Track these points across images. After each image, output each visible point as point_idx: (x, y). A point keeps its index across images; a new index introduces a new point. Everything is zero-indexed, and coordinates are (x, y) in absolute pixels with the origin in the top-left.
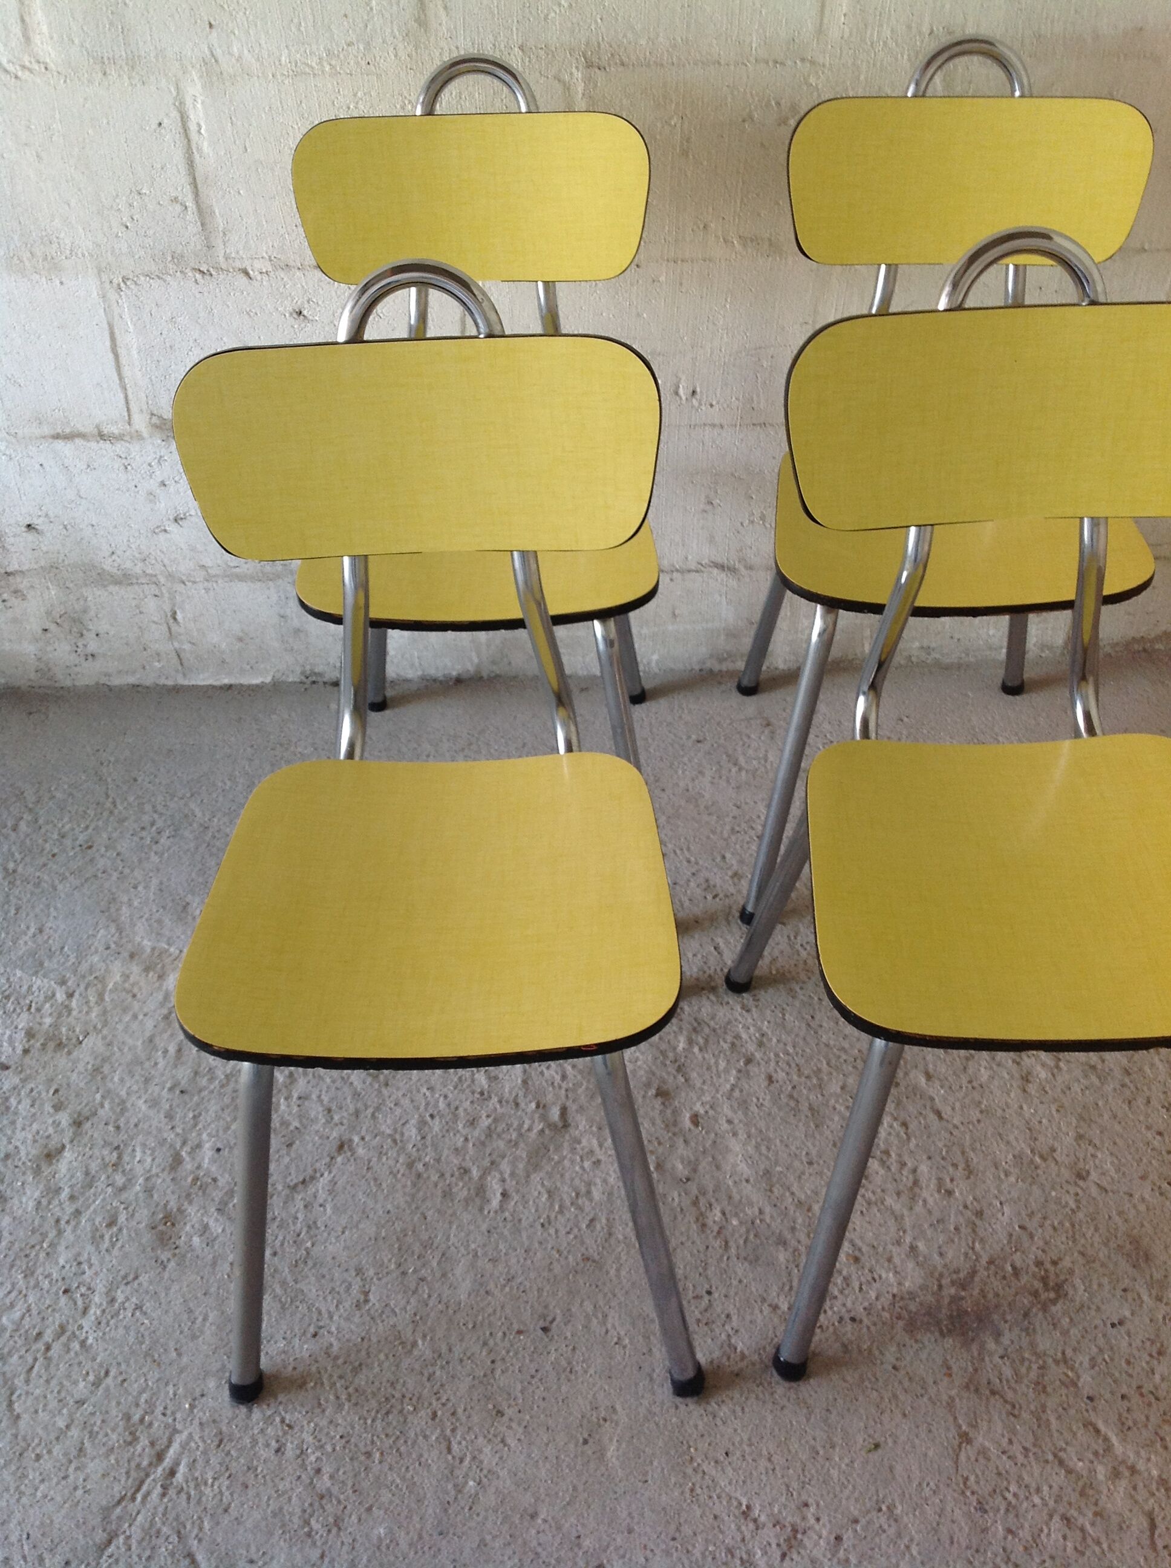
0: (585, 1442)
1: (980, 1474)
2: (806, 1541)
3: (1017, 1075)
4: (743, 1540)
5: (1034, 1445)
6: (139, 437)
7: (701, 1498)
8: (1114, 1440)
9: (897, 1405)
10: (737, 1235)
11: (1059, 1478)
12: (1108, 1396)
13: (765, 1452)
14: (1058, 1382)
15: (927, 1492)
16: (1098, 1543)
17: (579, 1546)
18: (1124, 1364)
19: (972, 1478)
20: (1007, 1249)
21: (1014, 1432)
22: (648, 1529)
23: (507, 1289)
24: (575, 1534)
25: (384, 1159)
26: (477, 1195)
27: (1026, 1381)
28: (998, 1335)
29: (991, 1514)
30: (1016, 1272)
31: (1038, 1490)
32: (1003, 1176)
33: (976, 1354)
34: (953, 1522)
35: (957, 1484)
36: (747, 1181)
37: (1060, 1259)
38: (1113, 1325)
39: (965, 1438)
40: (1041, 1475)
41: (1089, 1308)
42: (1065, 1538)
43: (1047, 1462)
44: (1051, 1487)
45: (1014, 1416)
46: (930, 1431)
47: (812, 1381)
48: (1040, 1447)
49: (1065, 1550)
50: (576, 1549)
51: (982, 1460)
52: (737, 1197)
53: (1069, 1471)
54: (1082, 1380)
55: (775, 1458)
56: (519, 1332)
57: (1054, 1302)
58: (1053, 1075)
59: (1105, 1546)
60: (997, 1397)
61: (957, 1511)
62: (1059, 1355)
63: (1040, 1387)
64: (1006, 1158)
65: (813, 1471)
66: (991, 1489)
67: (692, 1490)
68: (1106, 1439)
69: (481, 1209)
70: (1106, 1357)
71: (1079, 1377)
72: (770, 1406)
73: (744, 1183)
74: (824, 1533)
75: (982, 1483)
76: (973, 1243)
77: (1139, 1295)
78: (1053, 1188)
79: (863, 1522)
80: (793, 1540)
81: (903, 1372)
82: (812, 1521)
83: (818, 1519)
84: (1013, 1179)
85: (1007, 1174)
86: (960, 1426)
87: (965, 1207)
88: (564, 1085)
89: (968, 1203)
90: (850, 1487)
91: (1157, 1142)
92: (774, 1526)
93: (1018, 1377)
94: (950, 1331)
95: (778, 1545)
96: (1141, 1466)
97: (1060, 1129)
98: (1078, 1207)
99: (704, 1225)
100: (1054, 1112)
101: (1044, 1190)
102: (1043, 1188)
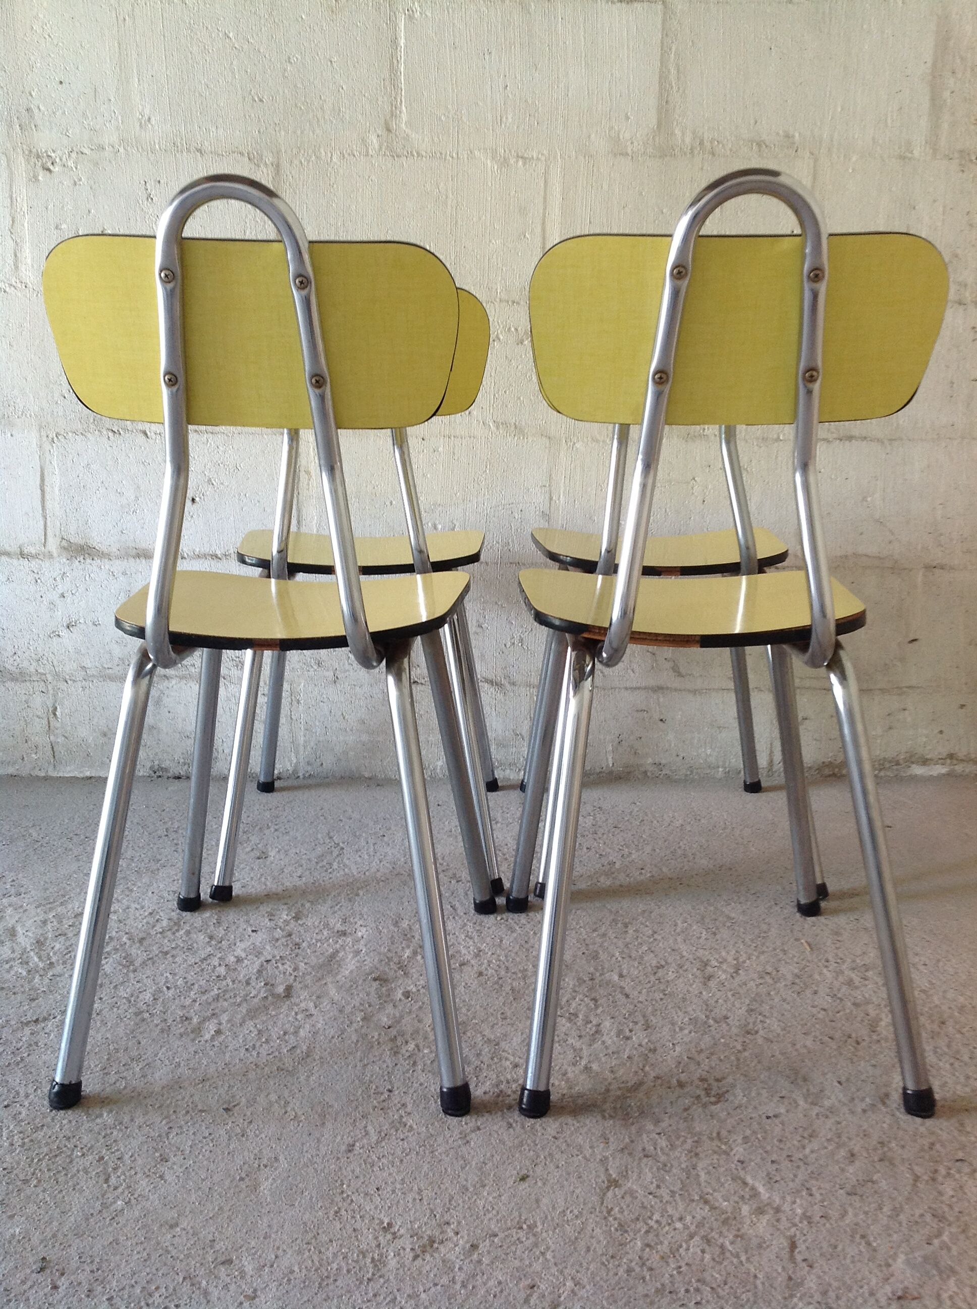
0: (242, 1179)
1: (625, 1207)
2: (441, 1248)
4: (378, 1246)
5: (681, 1189)
6: (51, 556)
7: (344, 1218)
8: (761, 1189)
9: (552, 1161)
10: (426, 1059)
11: (702, 1211)
12: (758, 1161)
13: (416, 1188)
14: (710, 1152)
16: (737, 1256)
17: (212, 1247)
18: (776, 1142)
19: (617, 1209)
20: (675, 1071)
21: (663, 1180)
22: (285, 1237)
23: (200, 1086)
24: (210, 1237)
25: (115, 1009)
26: (192, 1032)
27: (679, 1150)
28: (657, 1120)
29: (631, 1234)
30: (681, 1084)
31: (681, 1219)
33: (634, 1132)
34: (592, 1237)
35: (601, 1213)
37: (724, 1078)
38: (768, 1118)
40: (686, 1209)
41: (746, 1107)
42: (703, 1251)
43: (693, 1201)
44: (694, 1217)
45: (665, 1171)
46: (580, 1177)
48: (687, 1191)
49: (702, 1259)
50: (208, 1249)
51: (628, 1199)
53: (713, 1208)
54: (734, 1152)
55: (424, 1193)
56: (202, 1111)
57: (714, 1103)
59: (743, 1258)
60: (651, 1158)
61: (598, 1231)
62: (714, 1134)
63: (694, 1153)
65: (460, 1202)
66: (633, 1217)
67: (336, 1212)
68: (753, 1189)
69: (193, 1040)
70: (759, 1137)
71: (731, 1149)
72: (428, 1160)
74: (461, 1242)
75: (626, 1213)
76: (644, 1067)
77: (796, 1102)
78: (723, 1037)
79: (501, 1235)
80: (428, 1248)
81: (562, 1140)
82: (451, 1234)
83: (457, 1233)
84: (686, 1032)
85: (681, 1029)
86: (610, 1175)
87: (640, 1045)
88: (295, 974)
89: (644, 1043)
90: (494, 1212)
91: (821, 1015)
92: (411, 1237)
93: (673, 1147)
94: (611, 1117)
95: (412, 1249)
96: (786, 1207)
97: (734, 1006)
98: (745, 1049)
99: (397, 1052)
100: (730, 997)
101: (713, 1039)
102: (713, 1036)
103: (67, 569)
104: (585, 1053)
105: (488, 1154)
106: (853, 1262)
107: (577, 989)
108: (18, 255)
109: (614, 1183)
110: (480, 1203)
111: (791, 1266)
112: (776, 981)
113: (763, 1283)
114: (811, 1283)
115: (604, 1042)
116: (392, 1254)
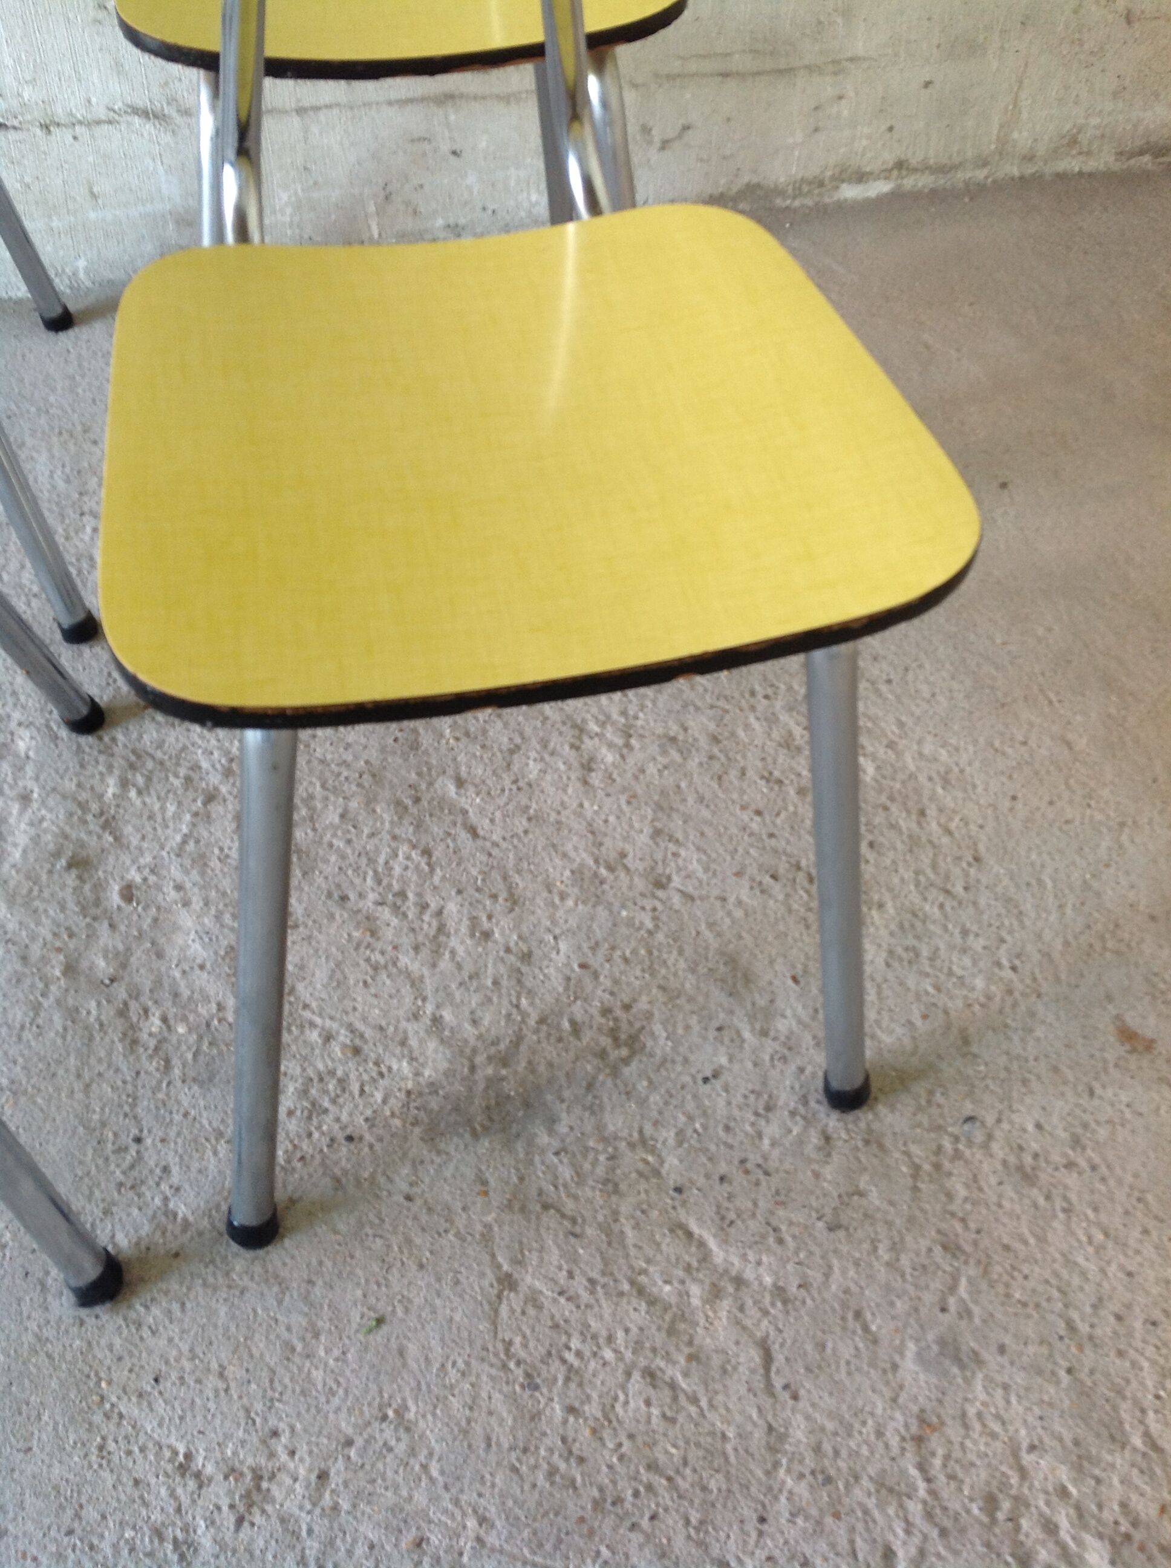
1: (528, 1332)
2: (275, 1490)
3: (576, 764)
5: (603, 1273)
8: (712, 1244)
9: (411, 1254)
10: (184, 1047)
11: (637, 1314)
12: (701, 1181)
14: (634, 1175)
15: (453, 1375)
16: (696, 1400)
18: (721, 1133)
19: (518, 1340)
20: (565, 1000)
21: (574, 1259)
27: (591, 1183)
28: (552, 1121)
29: (545, 1390)
30: (576, 1029)
31: (610, 1339)
32: (557, 900)
33: (521, 1155)
34: (490, 1413)
35: (496, 1355)
36: (202, 967)
37: (635, 1000)
38: (706, 1080)
39: (508, 1282)
40: (614, 1315)
41: (673, 1062)
42: (648, 1402)
43: (621, 1294)
44: (627, 1331)
45: (576, 1236)
46: (457, 1282)
47: (287, 1242)
48: (612, 1274)
49: (648, 1421)
51: (531, 1311)
52: (185, 993)
53: (652, 1302)
54: (666, 1165)
57: (626, 1061)
58: (623, 757)
59: (703, 1402)
60: (552, 1211)
61: (497, 1396)
62: (636, 1135)
63: (611, 1186)
64: (559, 872)
66: (543, 1351)
68: (702, 1244)
70: (698, 1126)
71: (662, 1162)
73: (197, 971)
74: (302, 1472)
75: (531, 1345)
76: (519, 999)
77: (738, 1033)
78: (623, 906)
79: (359, 1442)
80: (254, 1493)
81: (419, 1202)
82: (284, 1457)
83: (292, 1453)
84: (571, 903)
85: (562, 898)
86: (499, 1267)
87: (507, 950)
89: (512, 944)
90: (341, 1392)
92: (226, 1477)
93: (580, 1177)
94: (486, 1129)
95: (232, 1507)
96: (749, 1274)
97: (631, 826)
98: (657, 926)
99: (135, 1042)
100: (624, 806)
101: (611, 912)
102: (609, 906)
104: (428, 986)
105: (314, 1262)
109: (506, 1283)
110: (318, 1375)
111: (767, 1402)
112: (685, 753)
115: (453, 953)
116: (202, 1524)
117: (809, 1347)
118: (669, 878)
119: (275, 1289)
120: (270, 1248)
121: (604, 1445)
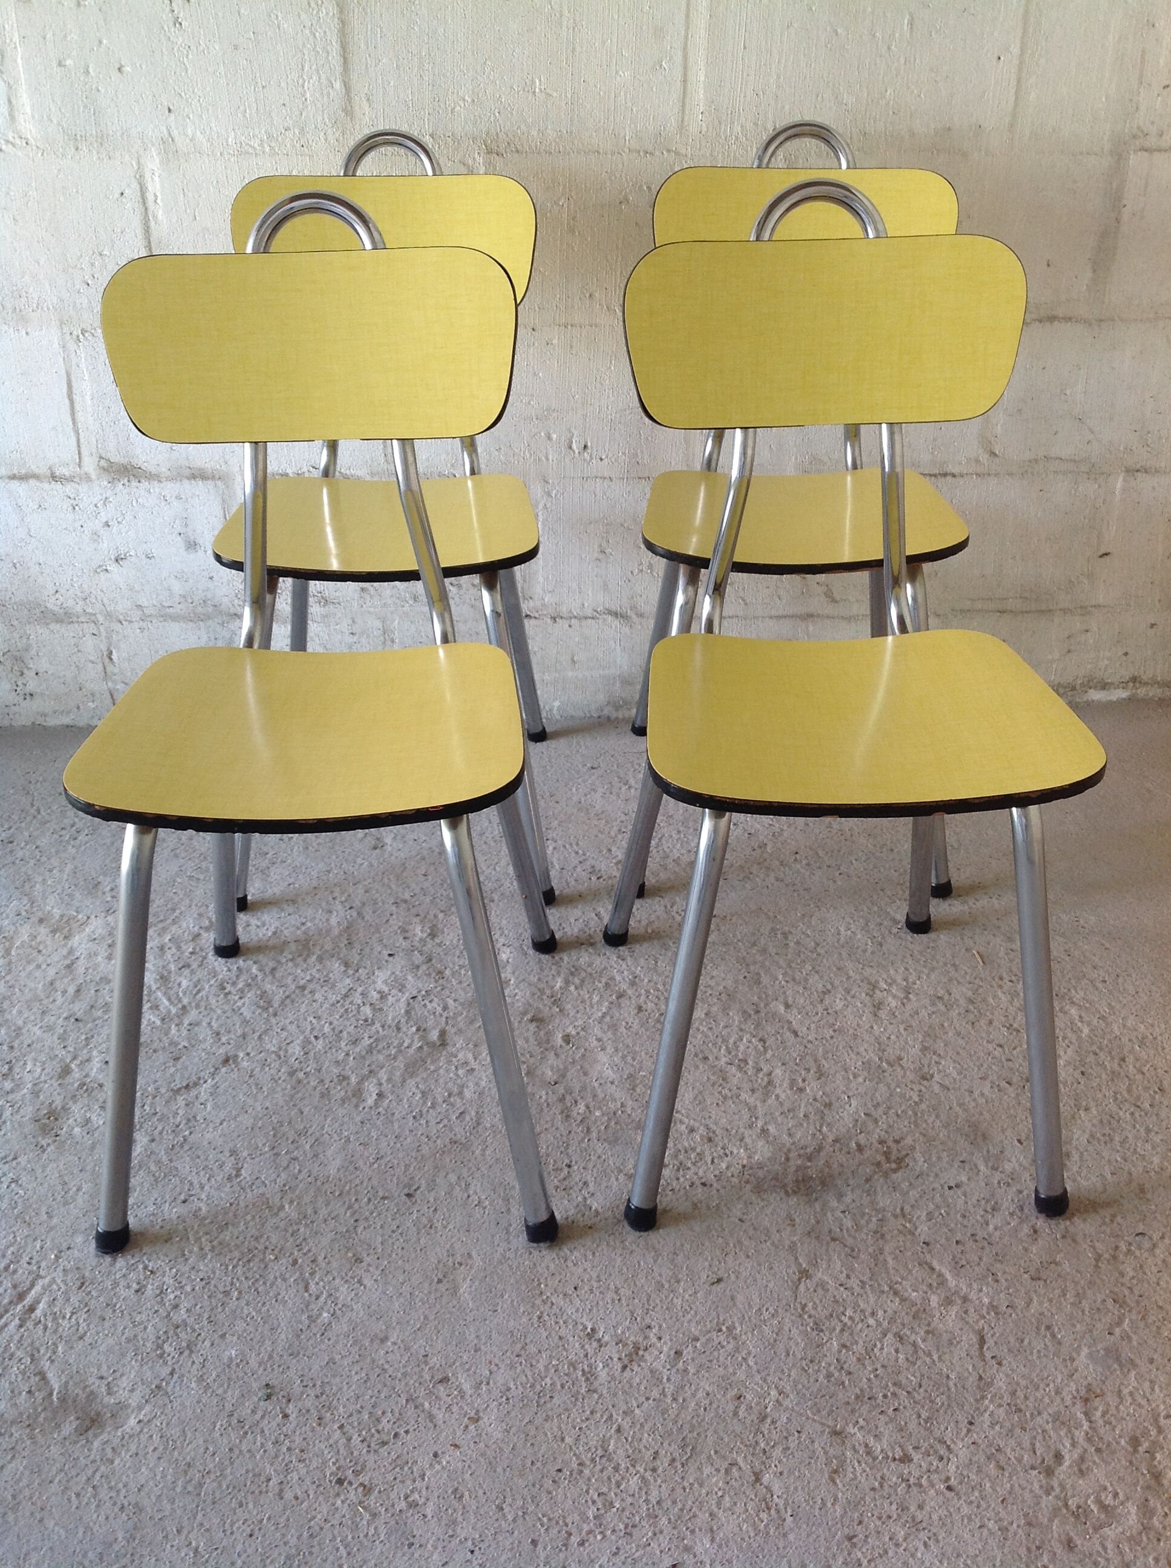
0: (440, 1281)
1: (818, 1302)
2: (647, 1357)
4: (586, 1356)
5: (871, 1279)
6: (88, 478)
7: (548, 1324)
8: (948, 1276)
9: (741, 1250)
10: (599, 1123)
11: (894, 1304)
12: (943, 1242)
13: (612, 1286)
14: (896, 1232)
16: (930, 1355)
17: (426, 1363)
18: (959, 1218)
19: (810, 1305)
20: (853, 1131)
21: (852, 1269)
22: (495, 1349)
23: (376, 1166)
24: (422, 1352)
25: (267, 1069)
26: (354, 1096)
27: (865, 1231)
28: (840, 1195)
29: (827, 1333)
30: (860, 1148)
31: (873, 1314)
32: (852, 1078)
33: (818, 1210)
34: (790, 1339)
35: (795, 1309)
36: (612, 1083)
37: (902, 1138)
38: (950, 1188)
40: (877, 1302)
41: (928, 1175)
42: (897, 1351)
43: (883, 1292)
44: (885, 1312)
45: (853, 1257)
46: (771, 1268)
47: (661, 1231)
48: (877, 1281)
49: (897, 1360)
50: (423, 1366)
51: (820, 1291)
52: (601, 1095)
53: (903, 1300)
54: (919, 1230)
55: (622, 1291)
56: (384, 1198)
57: (895, 1171)
59: (935, 1357)
60: (838, 1242)
61: (795, 1330)
62: (898, 1211)
63: (879, 1235)
65: (658, 1301)
66: (827, 1313)
67: (540, 1318)
68: (940, 1275)
69: (357, 1106)
70: (943, 1212)
71: (916, 1228)
72: (619, 1251)
73: (609, 1085)
74: (665, 1349)
75: (819, 1309)
76: (821, 1126)
77: (976, 1166)
78: (898, 1085)
79: (703, 1340)
80: (635, 1356)
81: (748, 1224)
82: (654, 1340)
83: (660, 1339)
84: (860, 1080)
85: (855, 1076)
86: (801, 1265)
87: (815, 1100)
88: (445, 1014)
89: (818, 1097)
90: (693, 1312)
91: (998, 1052)
92: (617, 1344)
93: (858, 1227)
94: (795, 1192)
95: (619, 1359)
96: (973, 1296)
97: (907, 1043)
98: (921, 1100)
99: (568, 1116)
100: (902, 1031)
101: (889, 1088)
102: (888, 1086)
103: (109, 493)
104: (760, 1112)
105: (678, 1244)
106: (1039, 1357)
107: (743, 1027)
108: (14, 102)
109: (805, 1274)
110: (678, 1302)
111: (981, 1364)
113: (955, 1385)
114: (1001, 1383)
115: (777, 1097)
116: (601, 1365)
117: (1012, 1339)
118: (932, 1076)
119: (653, 1254)
120: (650, 1233)
121: (865, 1368)
